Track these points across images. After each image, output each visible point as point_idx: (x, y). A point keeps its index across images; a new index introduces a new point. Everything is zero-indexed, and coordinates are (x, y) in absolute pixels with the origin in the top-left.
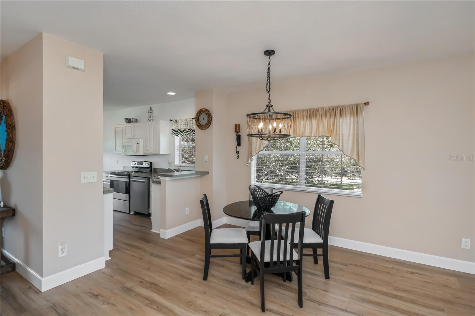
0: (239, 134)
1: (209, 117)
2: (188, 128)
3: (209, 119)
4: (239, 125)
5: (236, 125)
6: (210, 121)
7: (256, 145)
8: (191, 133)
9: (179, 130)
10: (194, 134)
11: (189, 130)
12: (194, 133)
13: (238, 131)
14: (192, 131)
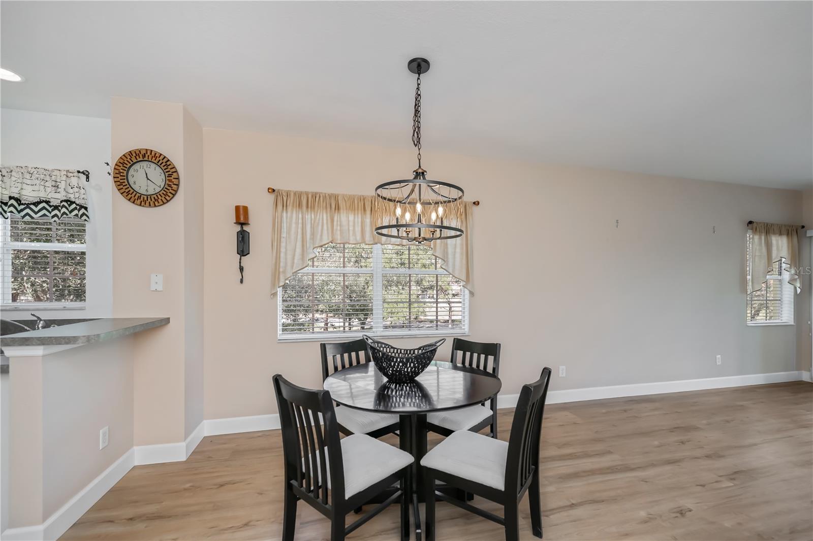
0: (245, 228)
1: (170, 176)
2: (62, 196)
3: (170, 181)
4: (246, 209)
5: (237, 208)
6: (175, 187)
7: (294, 256)
8: (71, 212)
9: (11, 198)
10: (84, 217)
11: (65, 204)
12: (83, 214)
13: (242, 220)
14: (74, 206)
